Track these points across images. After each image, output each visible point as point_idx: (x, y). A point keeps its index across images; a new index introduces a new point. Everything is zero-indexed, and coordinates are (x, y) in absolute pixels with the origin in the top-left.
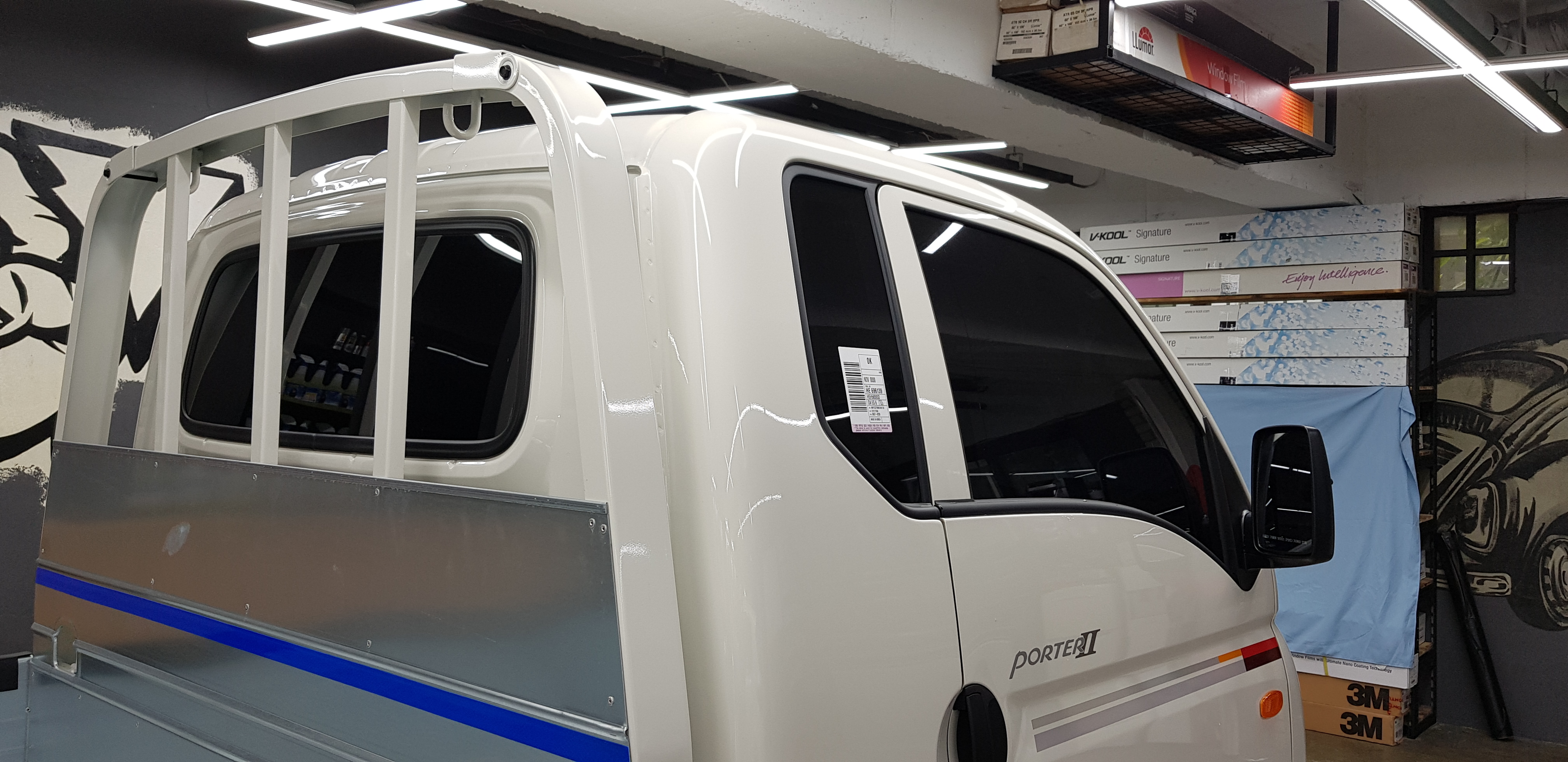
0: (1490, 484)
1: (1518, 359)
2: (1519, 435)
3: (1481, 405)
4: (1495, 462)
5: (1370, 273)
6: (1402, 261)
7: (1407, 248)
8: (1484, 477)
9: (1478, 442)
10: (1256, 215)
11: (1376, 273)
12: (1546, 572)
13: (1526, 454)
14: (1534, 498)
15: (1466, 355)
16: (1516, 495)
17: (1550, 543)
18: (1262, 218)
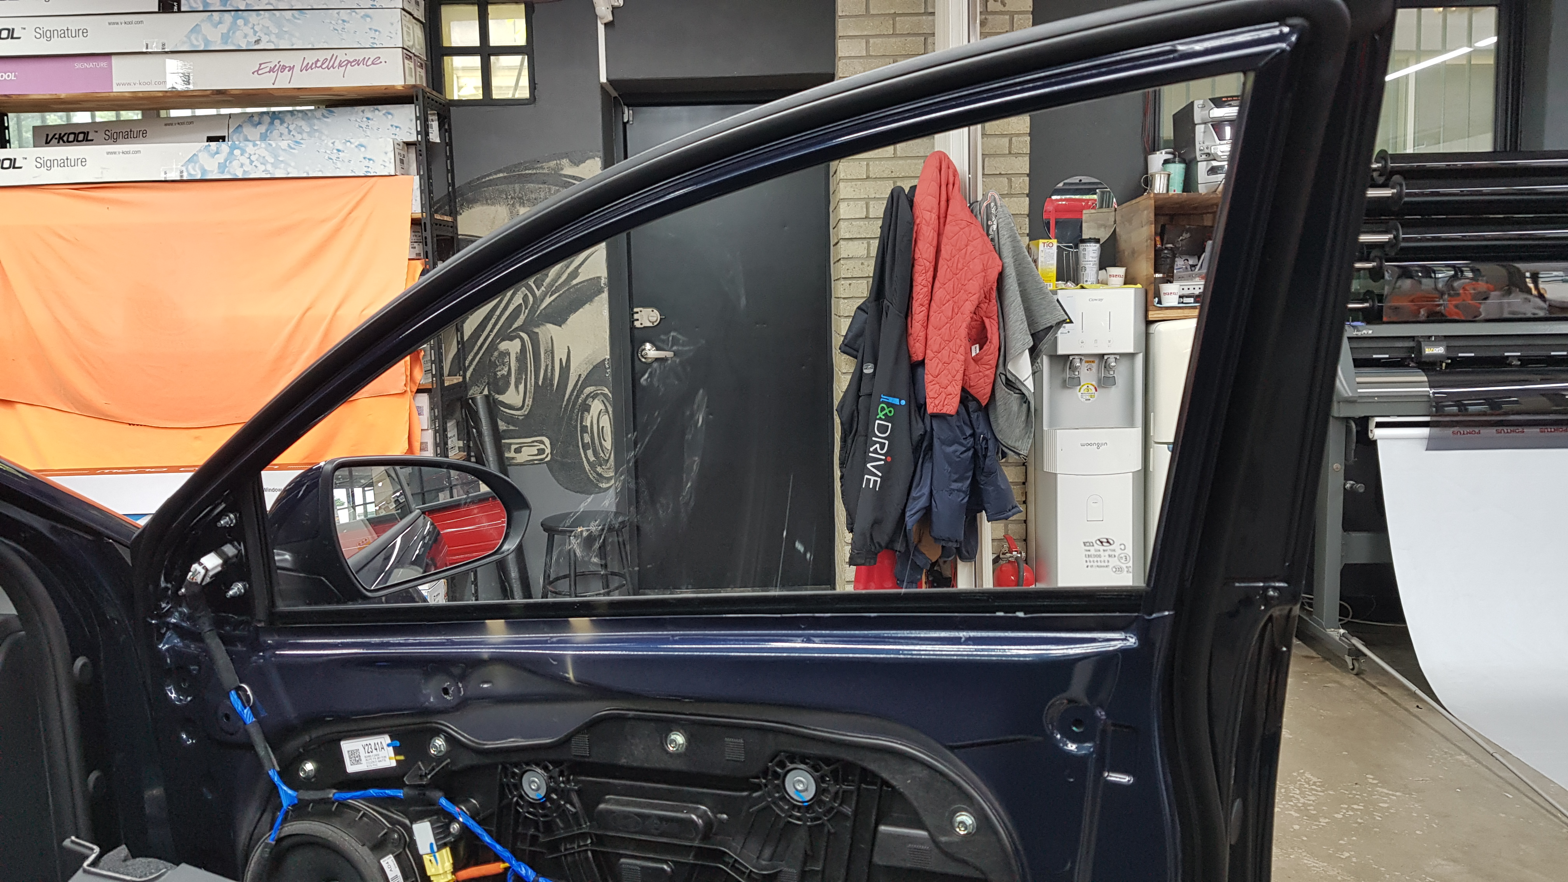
0: (522, 334)
1: (544, 182)
2: (550, 274)
4: (526, 308)
5: (365, 63)
6: (402, 47)
8: (515, 326)
11: (373, 63)
12: (584, 429)
13: (559, 296)
14: (568, 347)
15: (487, 179)
16: (550, 344)
17: (588, 396)
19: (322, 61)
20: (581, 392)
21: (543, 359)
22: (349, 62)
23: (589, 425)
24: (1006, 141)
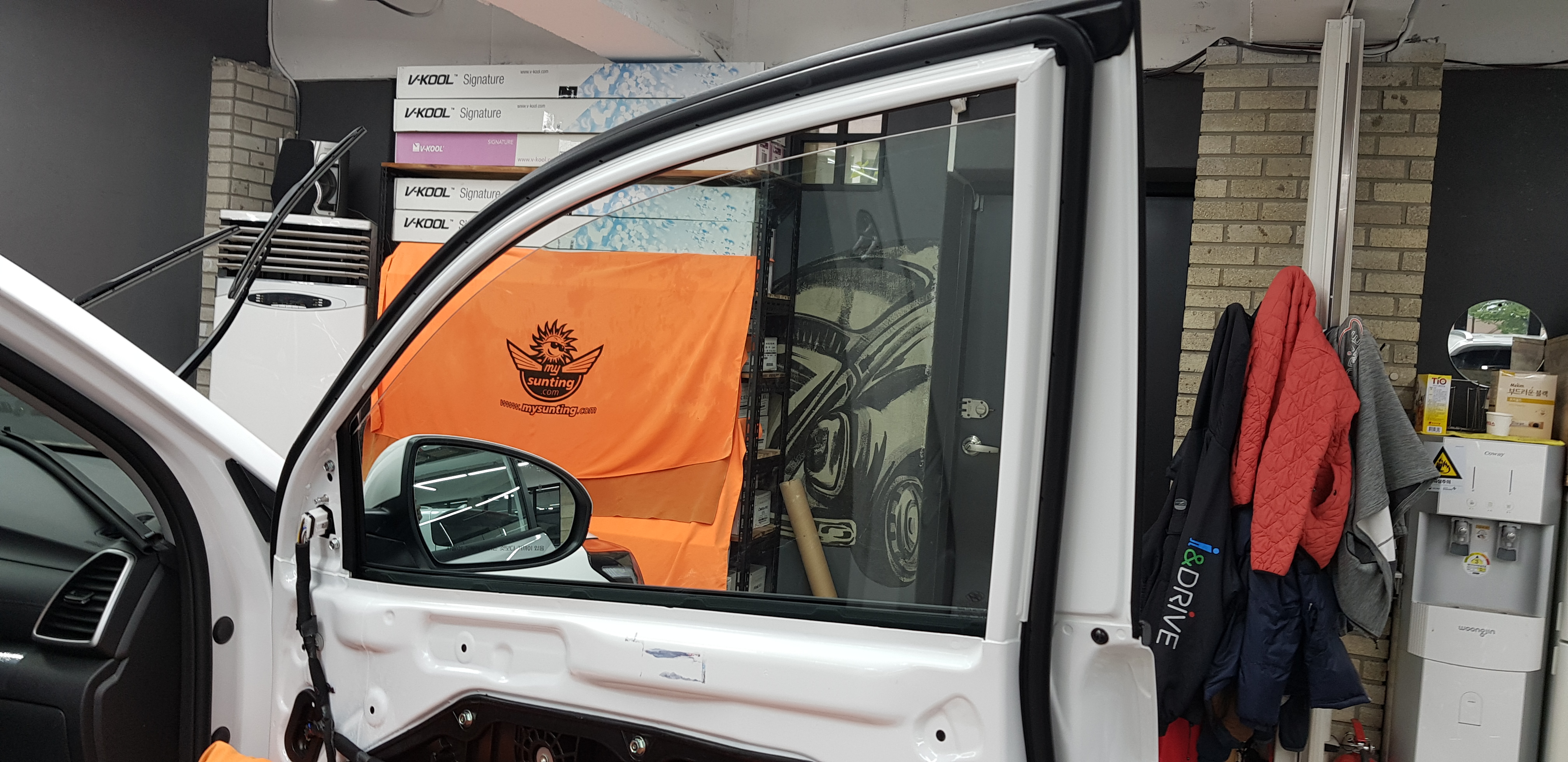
0: (843, 415)
1: (881, 268)
2: (875, 358)
3: (839, 321)
8: (837, 405)
9: (833, 365)
10: (601, 66)
12: (892, 518)
13: (881, 381)
14: (885, 432)
15: (828, 261)
16: (868, 428)
17: (899, 485)
18: (607, 70)
20: (892, 479)
21: (859, 442)
23: (897, 514)
24: (1395, 256)
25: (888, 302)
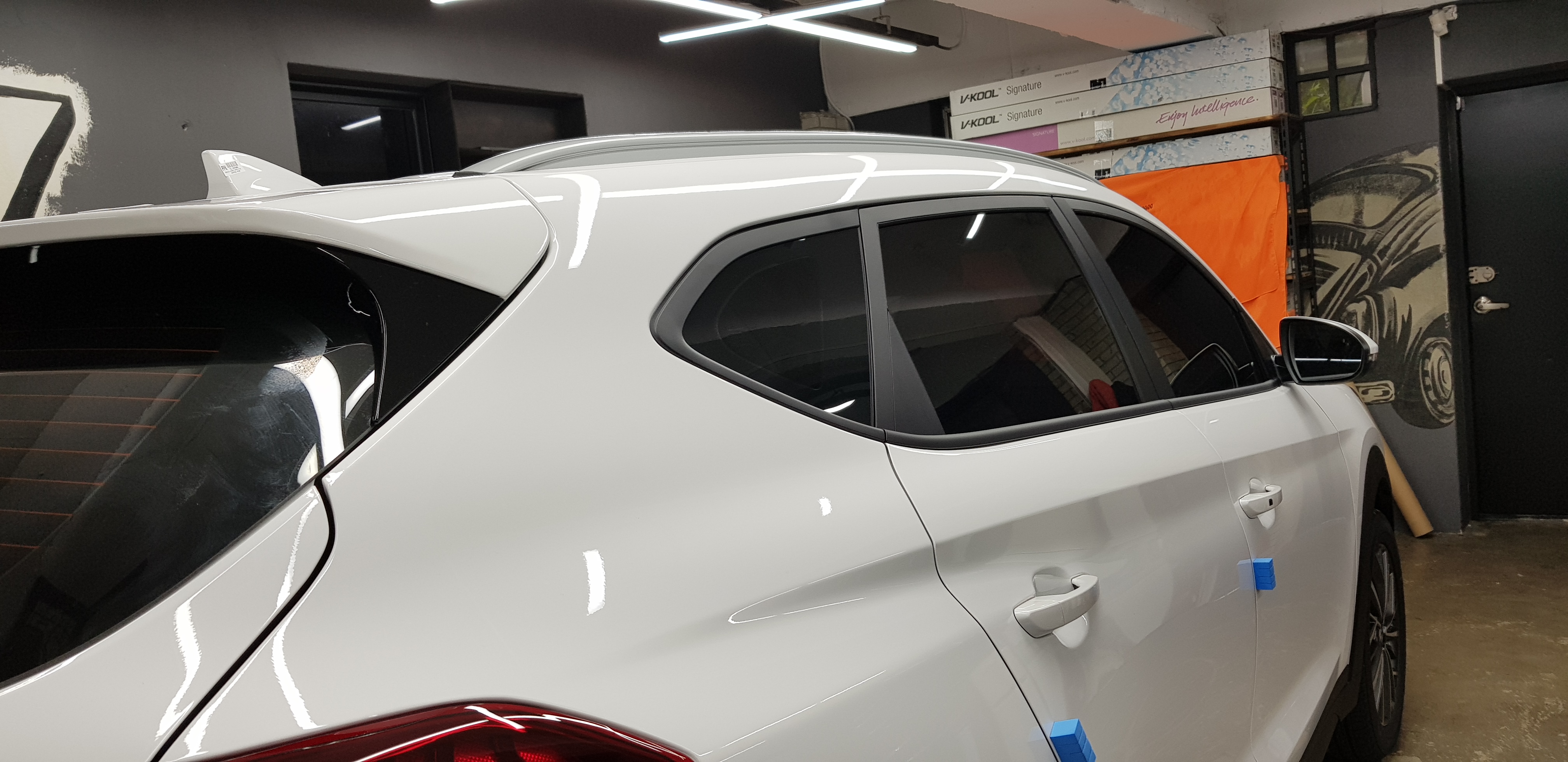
0: (1367, 296)
1: (1387, 173)
2: (1392, 247)
3: (1355, 222)
4: (1371, 275)
5: (1241, 103)
6: (1271, 87)
7: (1274, 75)
8: (1362, 290)
9: (1354, 258)
10: (1124, 58)
11: (1247, 102)
12: (1425, 374)
13: (1400, 264)
14: (1410, 305)
15: (1337, 175)
16: (1393, 305)
17: (1428, 346)
18: (1130, 61)
19: (1208, 106)
20: (1422, 342)
21: (1386, 317)
22: (1229, 104)
23: (1429, 369)
25: (1397, 199)
